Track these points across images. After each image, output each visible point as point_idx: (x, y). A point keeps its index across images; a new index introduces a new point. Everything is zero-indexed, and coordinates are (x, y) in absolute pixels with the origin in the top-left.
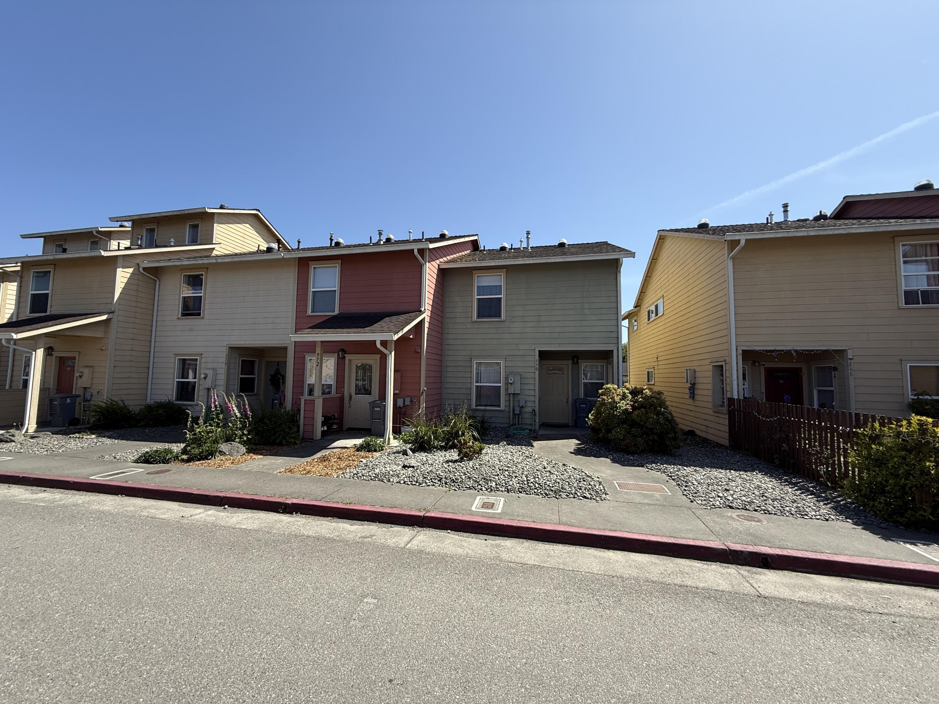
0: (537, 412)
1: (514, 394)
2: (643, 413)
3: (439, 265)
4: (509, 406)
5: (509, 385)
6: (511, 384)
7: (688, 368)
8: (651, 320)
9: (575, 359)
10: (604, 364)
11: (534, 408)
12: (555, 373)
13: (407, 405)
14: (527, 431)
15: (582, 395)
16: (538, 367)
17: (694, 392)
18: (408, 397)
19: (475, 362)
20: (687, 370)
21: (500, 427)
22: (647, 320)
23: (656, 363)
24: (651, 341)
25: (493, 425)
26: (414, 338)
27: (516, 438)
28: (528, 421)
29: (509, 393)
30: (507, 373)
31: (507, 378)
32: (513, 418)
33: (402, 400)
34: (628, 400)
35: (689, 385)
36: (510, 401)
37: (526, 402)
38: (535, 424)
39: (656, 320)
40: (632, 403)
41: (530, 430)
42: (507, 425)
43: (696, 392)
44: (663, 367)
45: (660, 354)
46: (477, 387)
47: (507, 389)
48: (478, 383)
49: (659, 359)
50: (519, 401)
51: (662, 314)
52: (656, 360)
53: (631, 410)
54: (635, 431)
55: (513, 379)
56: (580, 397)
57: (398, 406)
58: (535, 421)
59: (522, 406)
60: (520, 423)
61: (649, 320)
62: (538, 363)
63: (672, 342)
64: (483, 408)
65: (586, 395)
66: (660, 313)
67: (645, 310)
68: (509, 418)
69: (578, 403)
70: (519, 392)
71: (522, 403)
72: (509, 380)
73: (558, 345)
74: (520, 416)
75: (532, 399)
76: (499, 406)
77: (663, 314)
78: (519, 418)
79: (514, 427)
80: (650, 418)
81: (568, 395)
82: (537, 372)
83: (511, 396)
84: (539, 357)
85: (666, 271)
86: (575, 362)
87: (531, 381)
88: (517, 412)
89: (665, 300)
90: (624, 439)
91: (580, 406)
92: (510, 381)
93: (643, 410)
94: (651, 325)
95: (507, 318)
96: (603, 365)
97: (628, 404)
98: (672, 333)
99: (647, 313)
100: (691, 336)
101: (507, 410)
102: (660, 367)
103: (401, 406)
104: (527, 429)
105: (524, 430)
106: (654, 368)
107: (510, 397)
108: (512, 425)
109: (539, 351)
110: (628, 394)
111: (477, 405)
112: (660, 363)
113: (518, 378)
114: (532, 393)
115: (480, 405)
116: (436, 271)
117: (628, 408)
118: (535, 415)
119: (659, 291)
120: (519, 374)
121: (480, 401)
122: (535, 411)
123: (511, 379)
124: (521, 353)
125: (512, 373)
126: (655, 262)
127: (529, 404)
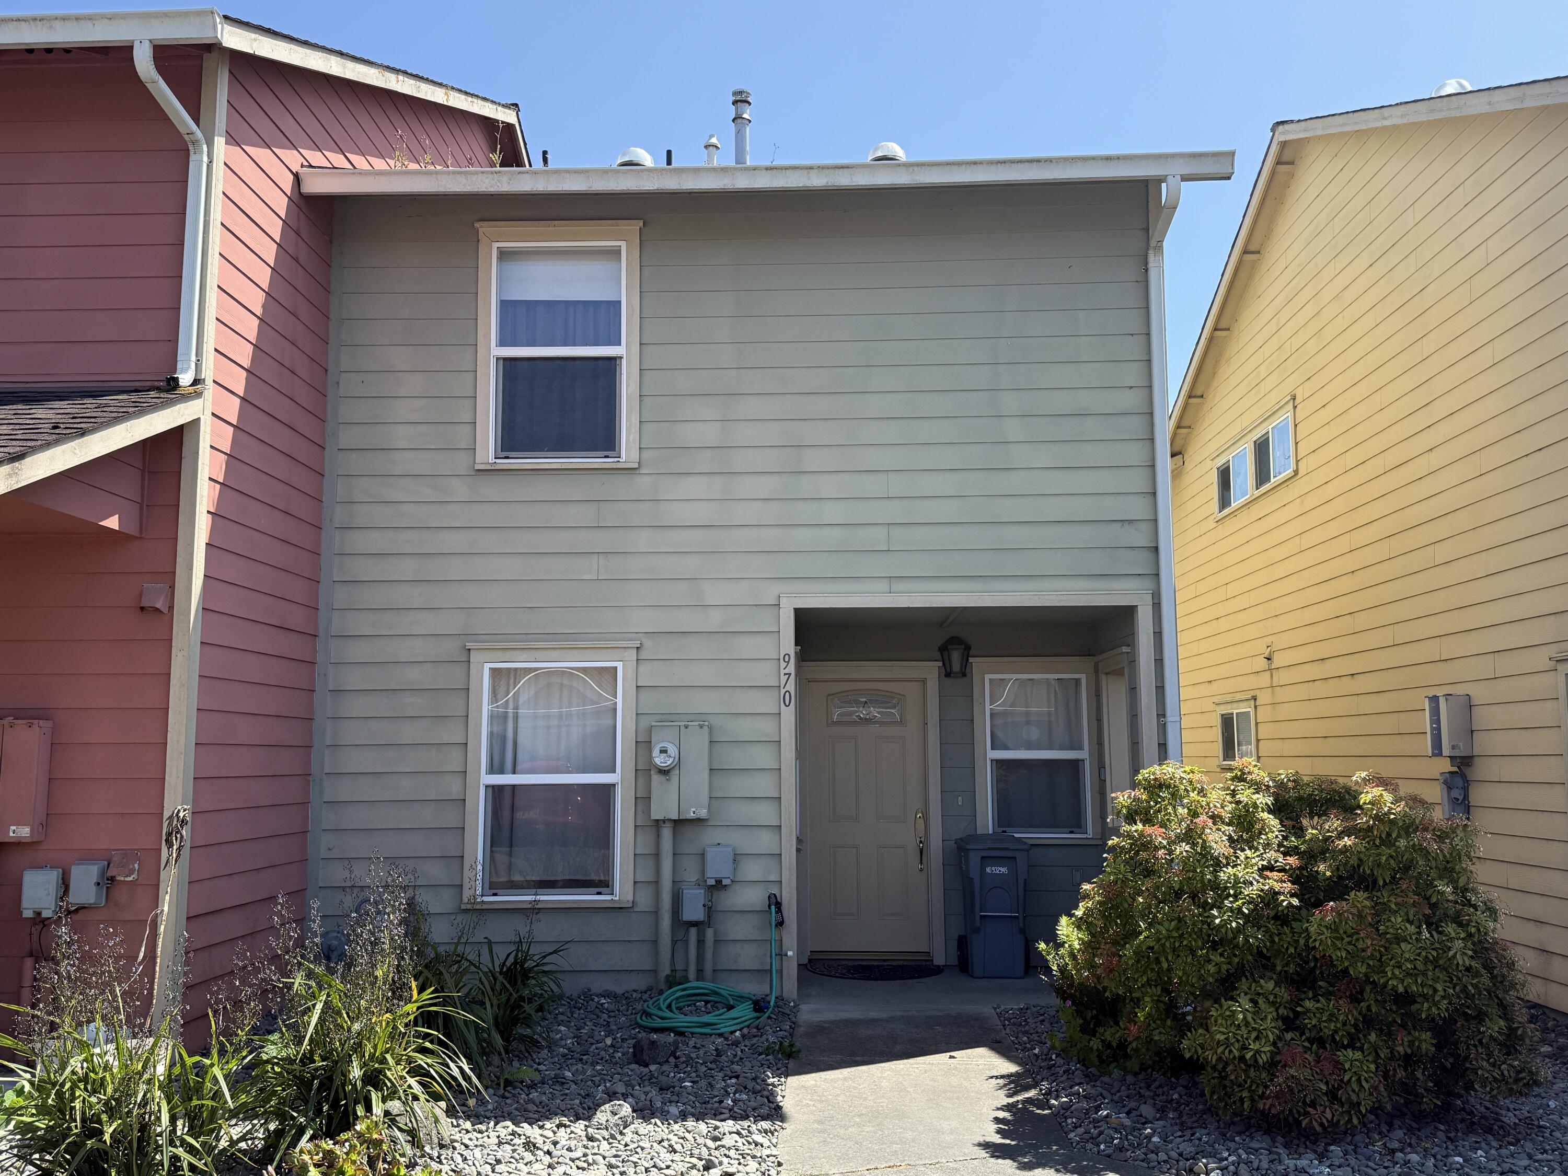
0: (790, 911)
1: (679, 824)
2: (1360, 916)
3: (296, 176)
4: (656, 883)
5: (656, 778)
6: (665, 772)
7: (1439, 692)
8: (1234, 505)
9: (956, 657)
10: (1083, 677)
11: (775, 891)
12: (867, 721)
13: (81, 908)
14: (744, 1011)
15: (987, 820)
16: (791, 687)
17: (1466, 797)
18: (87, 857)
19: (487, 666)
20: (1434, 700)
21: (607, 995)
22: (1215, 504)
23: (1265, 679)
24: (1232, 590)
25: (571, 986)
26: (132, 530)
27: (689, 1060)
28: (748, 957)
29: (655, 815)
30: (644, 722)
31: (643, 745)
32: (674, 942)
33: (52, 877)
34: (1267, 845)
35: (1445, 766)
36: (657, 855)
37: (736, 858)
38: (780, 972)
39: (1261, 503)
40: (1293, 861)
41: (759, 1006)
42: (640, 983)
43: (1477, 795)
44: (1303, 692)
45: (1281, 642)
46: (496, 791)
47: (643, 801)
48: (502, 771)
49: (1278, 661)
50: (703, 855)
51: (1289, 472)
52: (1262, 663)
53: (1295, 902)
54: (1321, 1011)
55: (673, 750)
56: (980, 831)
57: (28, 914)
58: (781, 955)
59: (719, 882)
60: (708, 967)
61: (1224, 501)
62: (791, 668)
63: (1346, 584)
64: (527, 898)
65: (1005, 817)
66: (1279, 470)
67: (1209, 465)
68: (655, 943)
69: (974, 859)
70: (703, 813)
71: (717, 868)
72: (656, 752)
73: (883, 585)
74: (710, 933)
75: (765, 842)
76: (604, 885)
77: (1296, 472)
78: (701, 942)
79: (677, 992)
80: (1399, 939)
81: (926, 818)
82: (789, 715)
83: (667, 833)
84: (799, 640)
85: (1306, 294)
86: (956, 667)
87: (763, 757)
88: (693, 911)
89: (1300, 414)
90: (1273, 1065)
91: (983, 870)
92: (660, 760)
93: (1359, 897)
94: (1232, 525)
95: (647, 455)
96: (1077, 682)
97: (1271, 868)
98: (1343, 544)
99: (1214, 477)
100: (1443, 552)
101: (645, 902)
102: (1282, 694)
103: (46, 914)
104: (741, 998)
105: (730, 1008)
106: (1255, 699)
107: (658, 836)
108: (671, 982)
109: (798, 612)
110: (1265, 815)
111: (494, 887)
112: (1282, 677)
113: (697, 743)
114: (764, 814)
115: (512, 886)
116: (281, 204)
117: (1277, 887)
118: (780, 924)
119: (1272, 381)
120: (703, 721)
121: (510, 867)
122: (778, 905)
123: (664, 751)
124: (715, 620)
125: (667, 719)
126: (1254, 266)
127: (752, 870)
